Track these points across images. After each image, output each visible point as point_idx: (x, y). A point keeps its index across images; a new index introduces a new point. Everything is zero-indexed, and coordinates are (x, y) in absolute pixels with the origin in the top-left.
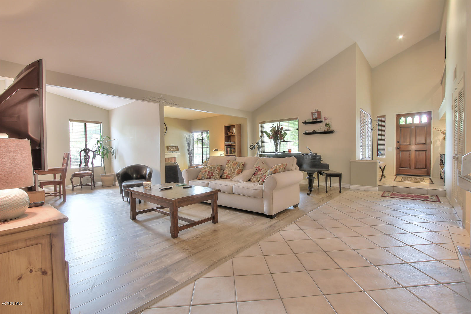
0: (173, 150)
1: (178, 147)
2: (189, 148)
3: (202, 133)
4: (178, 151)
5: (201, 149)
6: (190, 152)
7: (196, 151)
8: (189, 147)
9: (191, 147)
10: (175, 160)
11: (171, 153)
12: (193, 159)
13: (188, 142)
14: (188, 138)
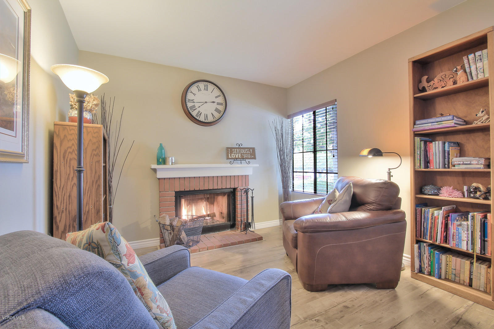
0: (242, 156)
1: (253, 149)
2: (282, 153)
3: (314, 113)
4: (255, 158)
5: (312, 155)
6: (285, 162)
7: (297, 158)
8: (281, 151)
9: (287, 150)
10: (247, 182)
11: (237, 165)
12: (291, 179)
13: (280, 138)
14: (279, 128)
